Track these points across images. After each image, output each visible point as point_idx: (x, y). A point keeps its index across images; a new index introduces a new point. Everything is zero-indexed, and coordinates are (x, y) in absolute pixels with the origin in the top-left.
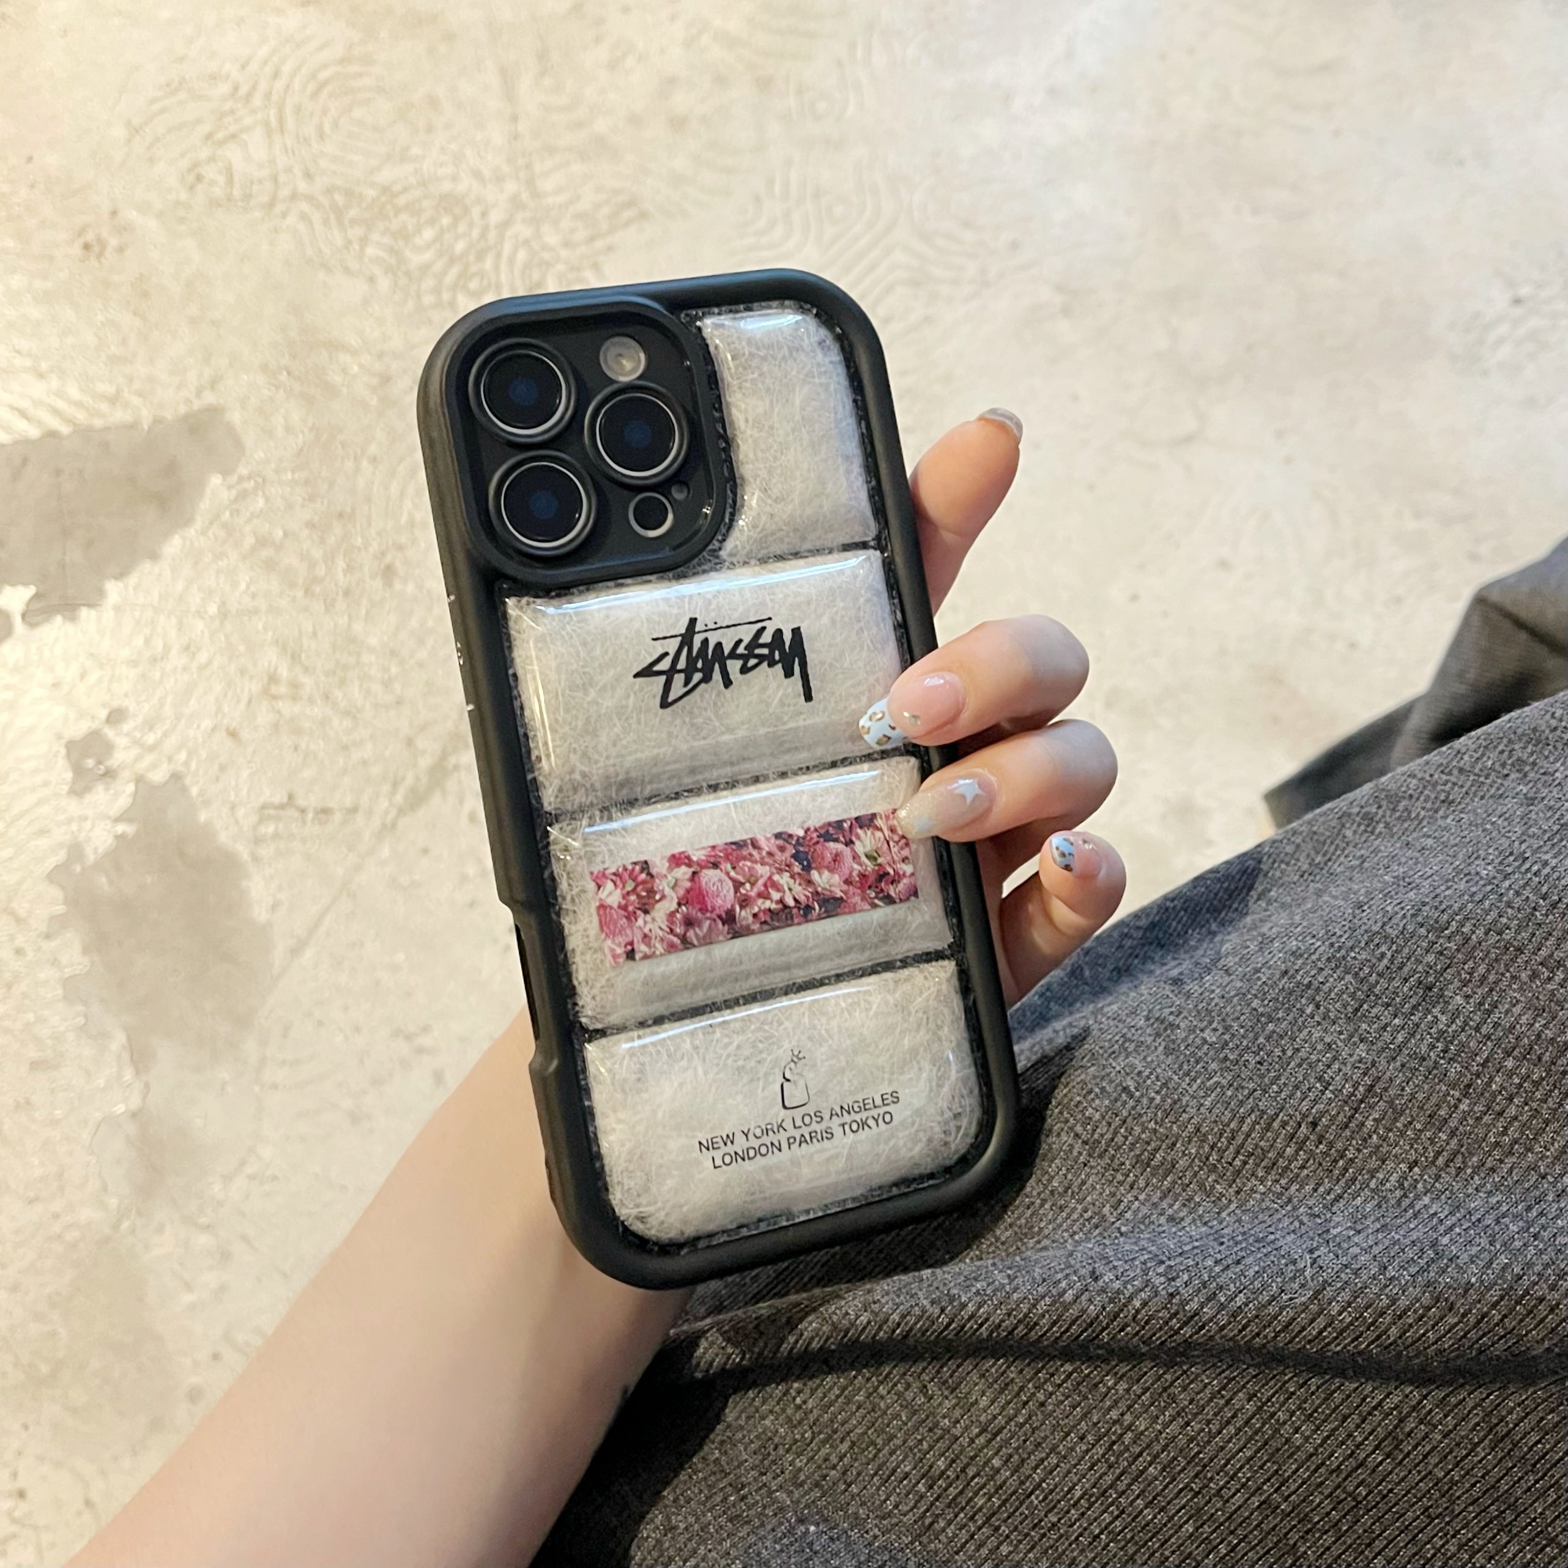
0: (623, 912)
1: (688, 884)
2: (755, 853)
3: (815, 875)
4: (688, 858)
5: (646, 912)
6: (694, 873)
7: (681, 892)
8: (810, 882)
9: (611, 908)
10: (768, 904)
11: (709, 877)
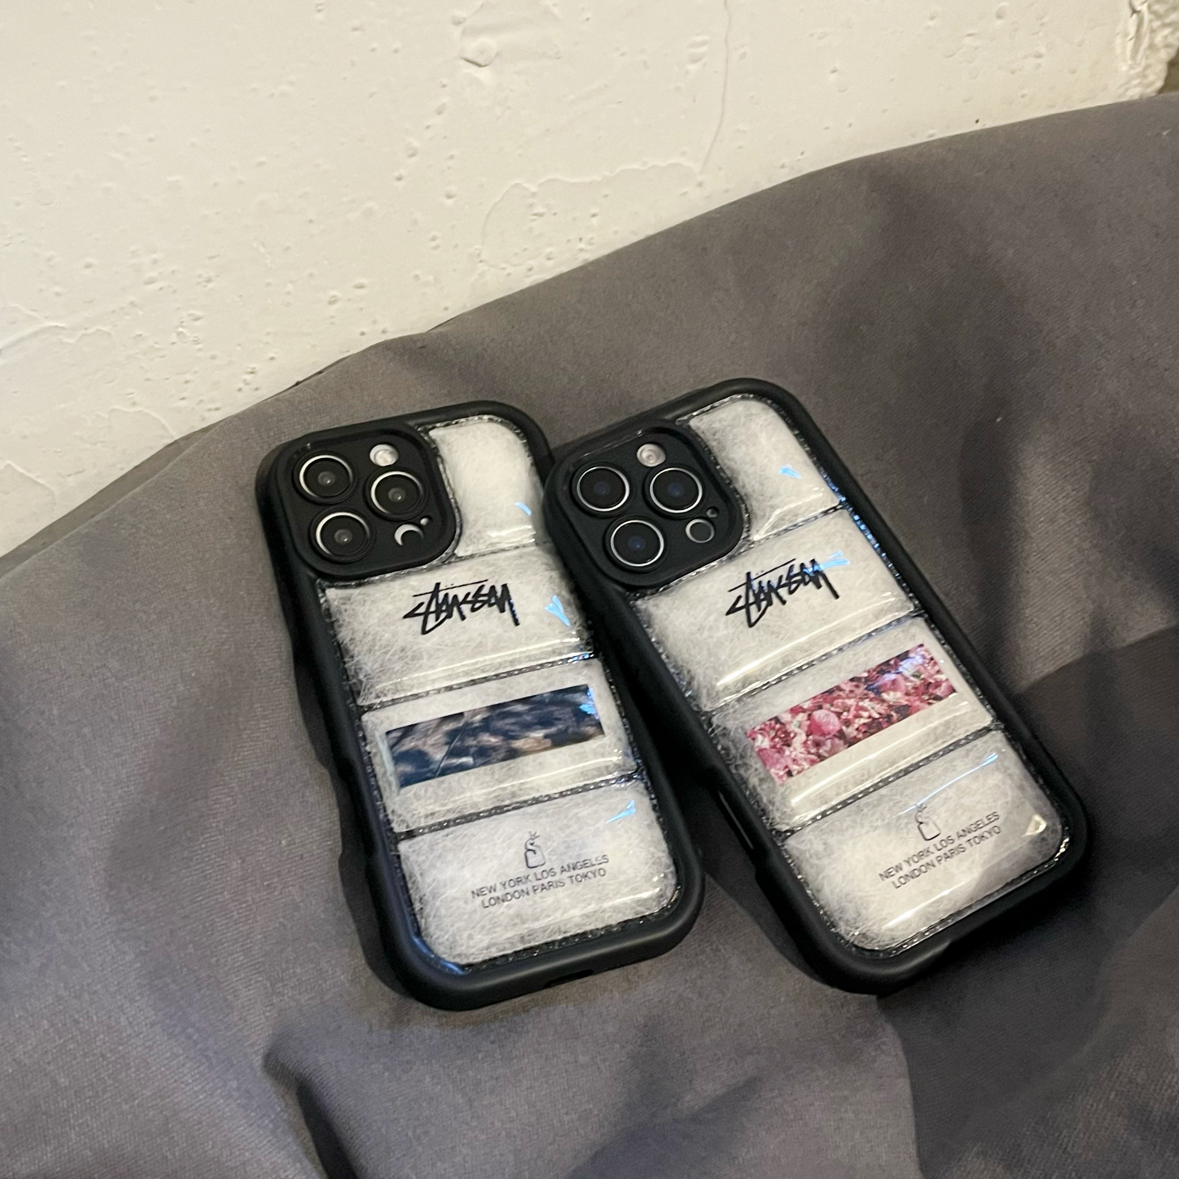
0: (774, 750)
1: (808, 723)
2: (841, 693)
3: (885, 696)
4: (801, 708)
5: (789, 745)
6: (810, 715)
7: (806, 729)
8: (883, 701)
9: (766, 749)
10: (862, 721)
11: (818, 715)
